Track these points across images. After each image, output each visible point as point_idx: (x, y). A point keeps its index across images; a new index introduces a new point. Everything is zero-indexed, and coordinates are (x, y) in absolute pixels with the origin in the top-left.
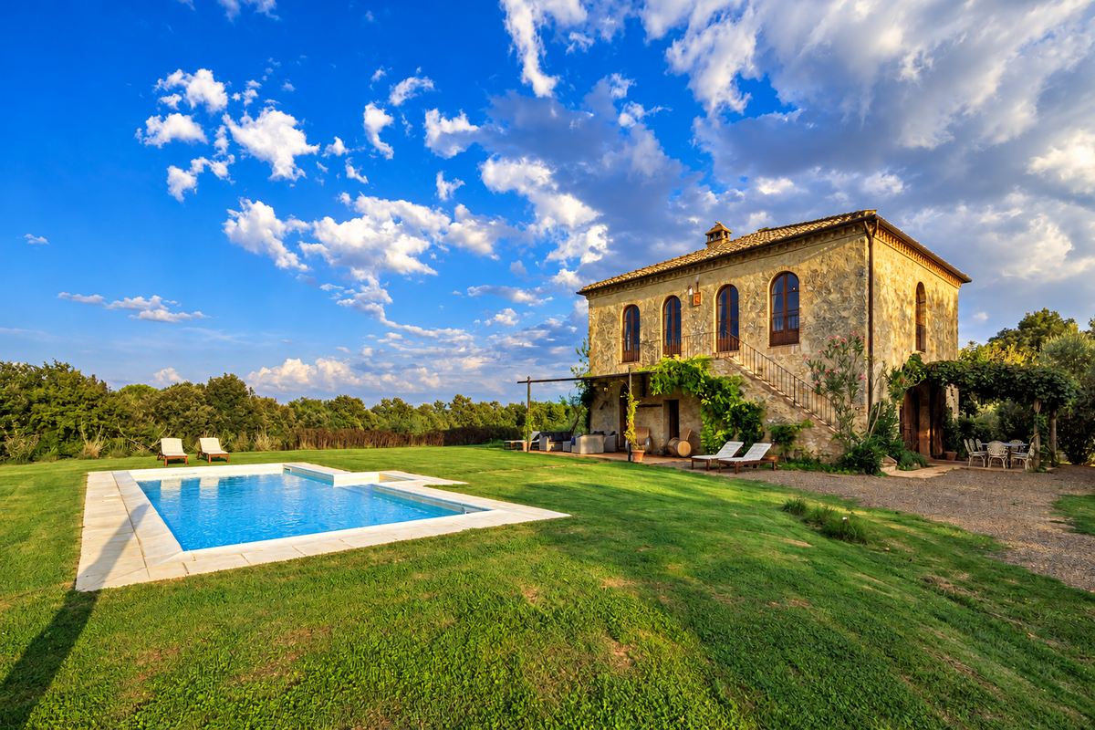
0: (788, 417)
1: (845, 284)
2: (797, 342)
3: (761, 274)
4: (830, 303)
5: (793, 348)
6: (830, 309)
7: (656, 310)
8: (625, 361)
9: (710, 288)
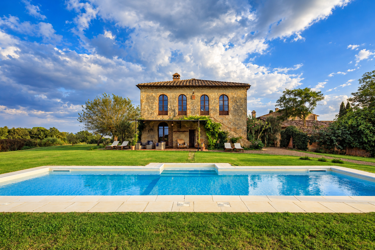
0: (235, 135)
1: (241, 101)
2: (228, 114)
3: (217, 94)
4: (237, 105)
5: (227, 116)
6: (237, 107)
7: (175, 99)
8: (159, 114)
9: (198, 94)
